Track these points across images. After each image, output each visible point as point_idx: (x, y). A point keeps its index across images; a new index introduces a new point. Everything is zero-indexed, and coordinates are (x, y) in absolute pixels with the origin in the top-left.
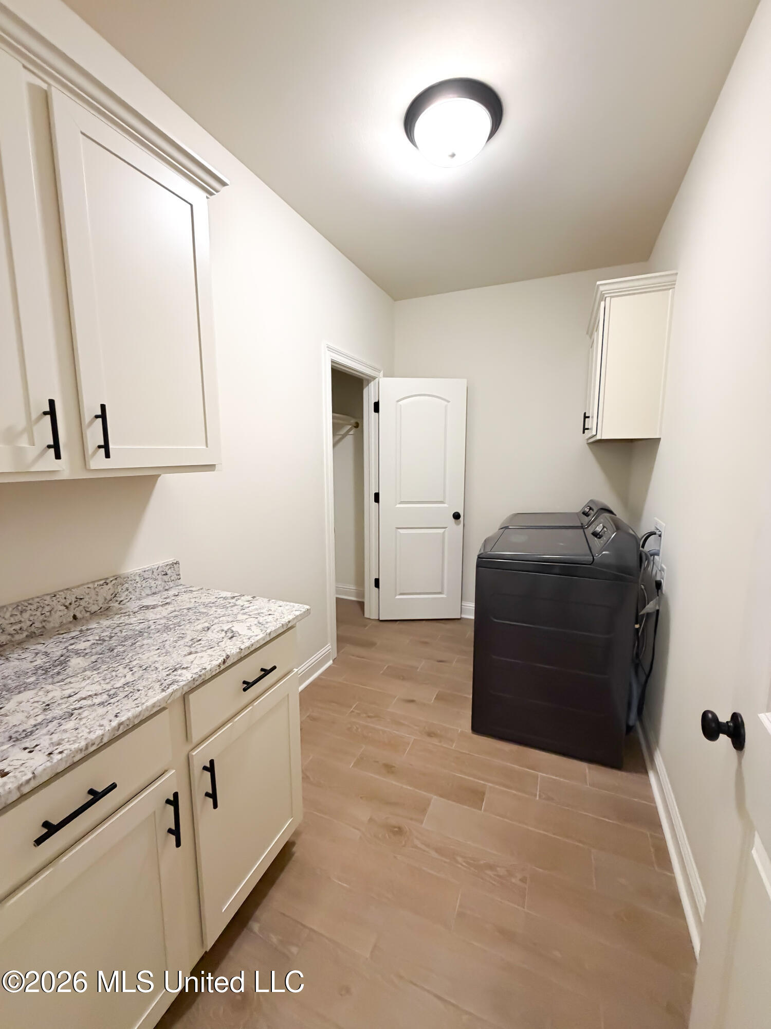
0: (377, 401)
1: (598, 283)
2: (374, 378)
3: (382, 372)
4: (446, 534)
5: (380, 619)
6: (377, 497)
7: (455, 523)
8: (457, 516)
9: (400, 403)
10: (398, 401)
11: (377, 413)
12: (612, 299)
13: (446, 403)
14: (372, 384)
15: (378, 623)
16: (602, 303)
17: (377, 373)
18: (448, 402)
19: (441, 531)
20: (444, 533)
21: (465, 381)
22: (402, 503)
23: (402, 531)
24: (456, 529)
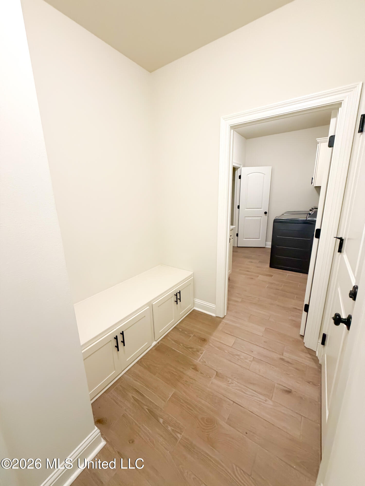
0: (240, 175)
1: (317, 139)
2: (239, 168)
3: (242, 166)
4: (262, 219)
5: (238, 246)
6: (239, 207)
7: (265, 215)
8: (266, 213)
9: (248, 175)
10: (247, 175)
11: (240, 179)
12: (321, 143)
13: (264, 175)
14: (239, 170)
15: (237, 247)
16: (318, 145)
17: (240, 166)
18: (265, 174)
19: (260, 218)
20: (261, 219)
21: (271, 167)
22: (247, 208)
23: (246, 218)
24: (266, 217)
